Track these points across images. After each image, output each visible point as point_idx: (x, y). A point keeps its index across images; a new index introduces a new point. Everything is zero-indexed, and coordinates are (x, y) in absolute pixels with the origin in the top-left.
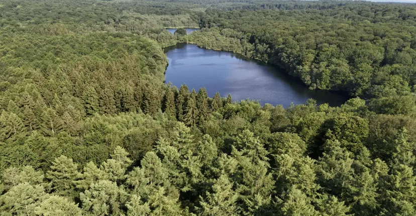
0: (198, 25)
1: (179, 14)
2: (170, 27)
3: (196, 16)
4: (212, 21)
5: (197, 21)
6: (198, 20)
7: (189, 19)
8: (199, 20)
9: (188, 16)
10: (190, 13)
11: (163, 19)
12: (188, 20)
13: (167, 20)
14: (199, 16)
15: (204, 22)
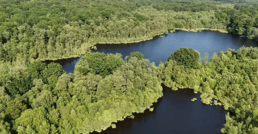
0: (225, 27)
1: (201, 10)
2: (184, 29)
3: (225, 14)
4: (252, 23)
5: (224, 21)
6: (226, 19)
7: (212, 18)
8: (228, 21)
9: (212, 13)
10: (215, 9)
11: (177, 17)
12: (210, 20)
13: (182, 18)
14: (228, 14)
15: (237, 24)
